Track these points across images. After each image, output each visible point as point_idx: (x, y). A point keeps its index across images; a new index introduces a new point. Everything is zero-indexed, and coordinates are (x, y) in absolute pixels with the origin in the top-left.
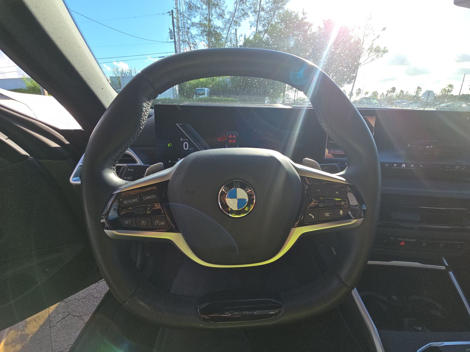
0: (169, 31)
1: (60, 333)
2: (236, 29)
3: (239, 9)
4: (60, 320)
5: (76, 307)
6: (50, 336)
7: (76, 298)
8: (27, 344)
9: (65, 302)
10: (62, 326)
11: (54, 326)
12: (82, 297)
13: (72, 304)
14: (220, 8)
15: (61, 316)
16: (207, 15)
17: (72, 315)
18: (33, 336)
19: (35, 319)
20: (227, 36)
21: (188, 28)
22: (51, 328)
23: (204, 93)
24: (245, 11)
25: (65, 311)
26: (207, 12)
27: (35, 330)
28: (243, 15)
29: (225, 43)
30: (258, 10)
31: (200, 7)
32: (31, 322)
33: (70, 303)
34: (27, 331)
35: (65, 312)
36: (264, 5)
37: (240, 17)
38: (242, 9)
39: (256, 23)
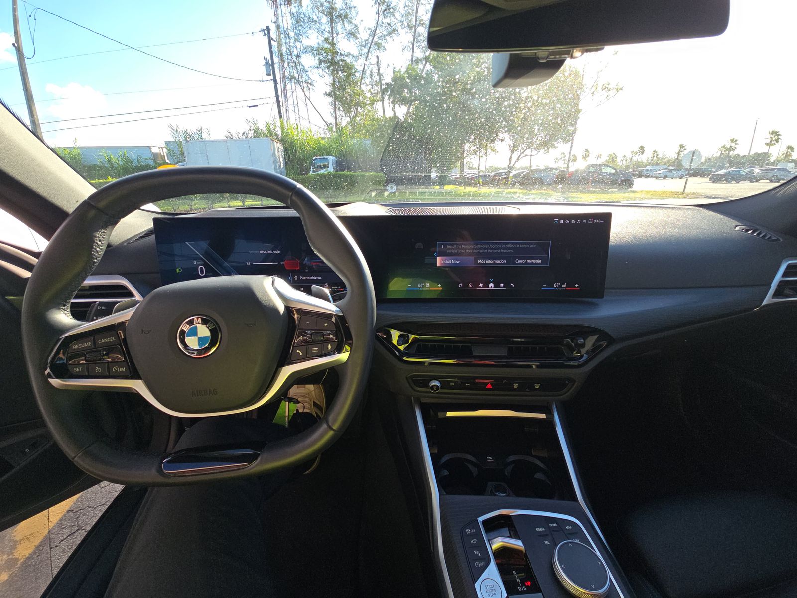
0: (264, 62)
1: (65, 555)
2: (377, 57)
3: (383, 23)
4: (65, 537)
5: (90, 519)
6: (49, 561)
7: (90, 506)
8: (16, 572)
9: (74, 511)
10: (67, 546)
11: (56, 547)
12: (100, 503)
13: (84, 515)
14: (351, 23)
15: (67, 532)
16: (329, 33)
17: (84, 529)
18: (25, 561)
19: (29, 536)
20: (364, 68)
21: (298, 56)
22: (52, 549)
23: (328, 165)
24: (393, 27)
25: (73, 524)
26: (328, 29)
27: (27, 553)
28: (390, 34)
29: (362, 79)
30: (414, 24)
31: (317, 20)
32: (22, 542)
33: (81, 513)
34: (17, 555)
35: (74, 526)
36: (423, 15)
37: (385, 36)
38: (388, 24)
39: (411, 46)
